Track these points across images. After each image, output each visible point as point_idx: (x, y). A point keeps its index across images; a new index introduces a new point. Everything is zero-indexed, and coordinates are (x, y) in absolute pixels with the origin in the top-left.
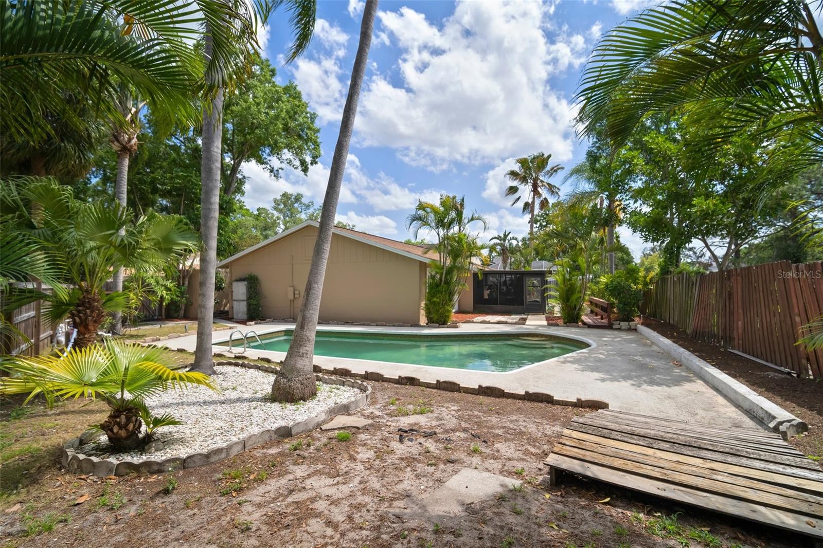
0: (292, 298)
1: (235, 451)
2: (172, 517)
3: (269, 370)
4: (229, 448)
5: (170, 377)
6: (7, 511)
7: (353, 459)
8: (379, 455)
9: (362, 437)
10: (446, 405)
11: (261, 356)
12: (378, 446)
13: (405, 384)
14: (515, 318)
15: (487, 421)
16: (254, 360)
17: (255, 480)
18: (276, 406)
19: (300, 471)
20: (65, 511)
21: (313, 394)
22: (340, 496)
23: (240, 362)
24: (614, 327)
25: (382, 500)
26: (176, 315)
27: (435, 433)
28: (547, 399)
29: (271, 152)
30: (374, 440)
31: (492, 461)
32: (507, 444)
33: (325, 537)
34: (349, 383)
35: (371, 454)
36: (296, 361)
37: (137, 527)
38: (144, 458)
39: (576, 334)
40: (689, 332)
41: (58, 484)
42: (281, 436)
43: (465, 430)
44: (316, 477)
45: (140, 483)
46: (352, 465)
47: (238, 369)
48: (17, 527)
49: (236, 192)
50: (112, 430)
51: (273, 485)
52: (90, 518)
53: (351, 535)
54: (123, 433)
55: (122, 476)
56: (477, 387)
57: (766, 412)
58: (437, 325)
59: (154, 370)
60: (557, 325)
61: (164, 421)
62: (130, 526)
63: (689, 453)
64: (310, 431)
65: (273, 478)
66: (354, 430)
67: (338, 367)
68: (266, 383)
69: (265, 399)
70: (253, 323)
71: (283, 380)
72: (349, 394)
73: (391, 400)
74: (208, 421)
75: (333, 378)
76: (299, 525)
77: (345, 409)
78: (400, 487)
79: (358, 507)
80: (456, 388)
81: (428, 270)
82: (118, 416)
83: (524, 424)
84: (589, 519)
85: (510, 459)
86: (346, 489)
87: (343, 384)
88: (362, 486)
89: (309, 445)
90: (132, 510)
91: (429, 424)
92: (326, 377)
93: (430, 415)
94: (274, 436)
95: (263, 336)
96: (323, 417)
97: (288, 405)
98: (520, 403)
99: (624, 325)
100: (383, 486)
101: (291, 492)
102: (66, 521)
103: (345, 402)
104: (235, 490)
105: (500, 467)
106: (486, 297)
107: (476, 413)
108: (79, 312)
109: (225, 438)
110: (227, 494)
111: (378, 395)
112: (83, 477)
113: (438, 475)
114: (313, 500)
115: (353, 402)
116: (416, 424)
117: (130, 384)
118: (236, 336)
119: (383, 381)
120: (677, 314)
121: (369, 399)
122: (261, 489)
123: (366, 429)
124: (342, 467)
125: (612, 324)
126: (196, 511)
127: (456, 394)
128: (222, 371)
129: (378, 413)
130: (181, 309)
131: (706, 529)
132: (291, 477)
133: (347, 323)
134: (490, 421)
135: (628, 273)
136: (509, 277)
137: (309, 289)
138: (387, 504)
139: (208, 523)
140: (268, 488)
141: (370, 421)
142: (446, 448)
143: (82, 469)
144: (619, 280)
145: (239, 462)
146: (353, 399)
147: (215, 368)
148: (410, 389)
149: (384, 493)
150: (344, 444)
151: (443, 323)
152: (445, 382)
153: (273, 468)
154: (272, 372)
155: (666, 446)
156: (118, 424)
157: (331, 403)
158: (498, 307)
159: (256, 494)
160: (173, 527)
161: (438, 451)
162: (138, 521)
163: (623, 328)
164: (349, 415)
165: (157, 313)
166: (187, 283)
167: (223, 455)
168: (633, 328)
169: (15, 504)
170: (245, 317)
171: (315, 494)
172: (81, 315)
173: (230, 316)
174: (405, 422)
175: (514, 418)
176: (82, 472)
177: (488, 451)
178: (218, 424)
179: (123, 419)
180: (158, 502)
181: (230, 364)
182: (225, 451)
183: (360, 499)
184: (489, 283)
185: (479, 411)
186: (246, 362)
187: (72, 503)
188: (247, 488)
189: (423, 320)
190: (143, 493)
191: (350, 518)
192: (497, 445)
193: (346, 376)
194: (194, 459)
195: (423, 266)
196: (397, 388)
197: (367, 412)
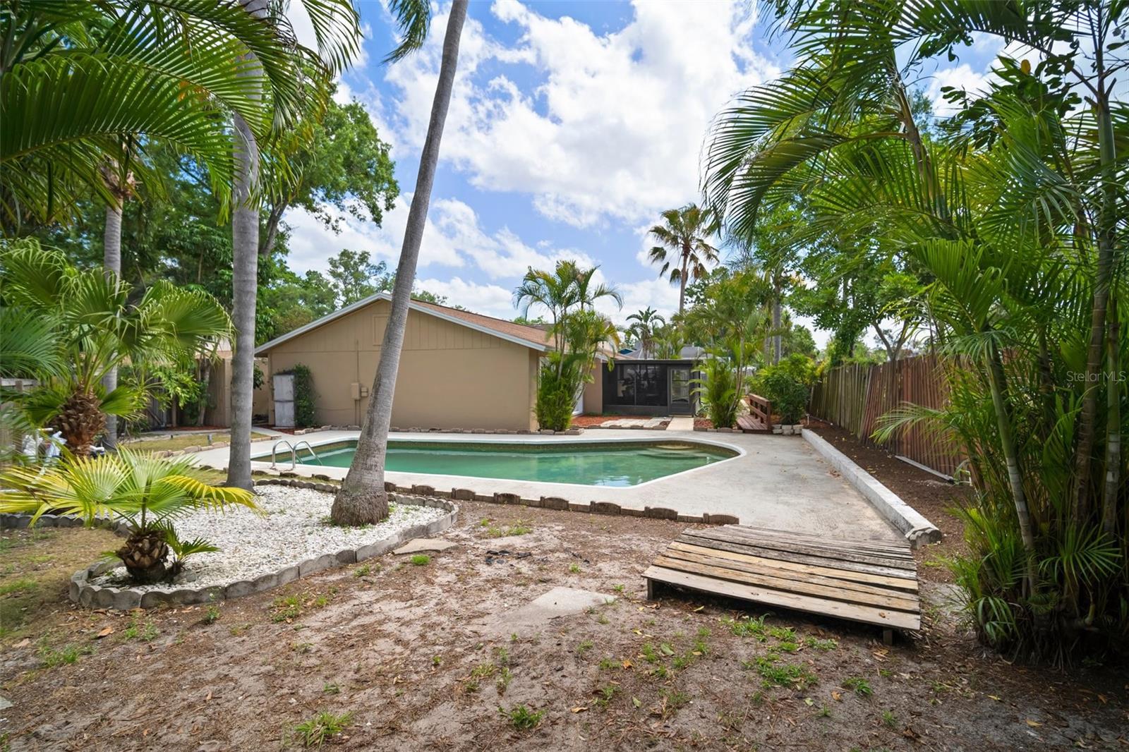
0: (357, 397)
1: (288, 578)
2: (218, 644)
3: (328, 489)
4: (281, 574)
5: (204, 494)
6: (14, 646)
7: (429, 582)
8: (462, 578)
9: (443, 560)
10: (549, 525)
11: (317, 473)
12: (462, 569)
13: (503, 503)
14: (655, 422)
15: (594, 541)
16: (307, 479)
17: (313, 607)
18: (337, 531)
19: (366, 597)
20: (86, 644)
21: (384, 516)
22: (413, 617)
23: (289, 480)
24: (775, 431)
25: (459, 618)
26: (193, 421)
27: (530, 554)
28: (670, 516)
29: (326, 195)
30: (459, 563)
31: (591, 580)
32: (612, 563)
33: (393, 654)
34: (431, 503)
35: (452, 577)
36: (362, 475)
37: (176, 655)
38: (174, 589)
39: (725, 441)
40: (859, 436)
41: (71, 618)
42: (343, 561)
43: (566, 550)
44: (385, 602)
45: (172, 615)
46: (429, 589)
47: (285, 489)
48: (32, 660)
49: (276, 249)
50: (132, 557)
51: (334, 611)
52: (119, 649)
53: (422, 650)
54: (146, 561)
55: (150, 608)
56: (589, 504)
57: (907, 522)
58: (552, 431)
59: (183, 485)
60: (706, 430)
61: (196, 546)
62: (168, 655)
63: (796, 560)
64: (380, 556)
65: (335, 604)
66: (434, 554)
67: (418, 484)
68: (324, 504)
69: (323, 523)
70: (304, 431)
71: (346, 500)
72: (430, 515)
73: (482, 521)
74: (250, 549)
75: (412, 497)
76: (366, 644)
77: (424, 532)
78: (481, 606)
79: (432, 626)
80: (565, 504)
81: (541, 359)
82: (140, 541)
83: (638, 543)
84: (677, 625)
85: (611, 578)
86: (419, 611)
87: (423, 503)
88: (438, 607)
89: (378, 571)
90: (168, 641)
91: (525, 546)
92: (401, 496)
93: (528, 536)
94: (335, 562)
95: (318, 449)
96: (396, 540)
97: (353, 530)
98: (638, 521)
99: (787, 428)
100: (462, 606)
101: (356, 616)
102: (89, 653)
103: (424, 523)
104: (290, 617)
105: (599, 584)
106: (621, 395)
107: (583, 533)
108: (68, 416)
109: (274, 567)
110: (281, 620)
111: (467, 516)
112: (101, 610)
113: (526, 594)
114: (381, 623)
115: (434, 523)
116: (509, 546)
117: (152, 503)
118: (282, 448)
119: (474, 500)
120: (848, 415)
121: (455, 521)
122: (321, 615)
123: (448, 552)
124: (417, 591)
125: (773, 428)
126: (244, 638)
127: (563, 513)
128: (265, 491)
129: (464, 536)
130: (199, 414)
131: (789, 629)
132: (356, 602)
133: (433, 430)
134: (598, 540)
135: (793, 363)
136: (651, 368)
137: (378, 385)
138: (464, 622)
139: (260, 648)
140: (329, 614)
141: (453, 544)
142: (541, 569)
143: (98, 602)
144: (781, 372)
145: (292, 589)
146: (435, 520)
147: (255, 488)
148: (507, 508)
149: (462, 612)
150: (420, 568)
151: (559, 427)
152: (550, 499)
153: (336, 594)
154: (331, 492)
155: (774, 554)
156: (141, 550)
157: (407, 525)
158: (636, 407)
159: (315, 620)
160: (219, 654)
161: (530, 573)
162: (177, 650)
163: (785, 432)
164: (429, 538)
165: (165, 419)
166: (207, 377)
167: (273, 583)
168: (797, 432)
169: (22, 640)
170: (292, 423)
171: (383, 617)
172: (71, 420)
173: (270, 423)
174: (496, 544)
175: (628, 537)
176: (99, 605)
177: (588, 570)
178: (263, 552)
179: (146, 544)
180: (198, 632)
181: (274, 483)
182: (275, 578)
183: (435, 618)
184: (626, 376)
185: (588, 530)
186: (296, 480)
187: (93, 636)
188: (305, 615)
189: (535, 425)
190: (178, 624)
191: (423, 636)
192: (600, 565)
193: (428, 495)
194: (237, 587)
195: (534, 354)
196: (491, 507)
197: (451, 535)
